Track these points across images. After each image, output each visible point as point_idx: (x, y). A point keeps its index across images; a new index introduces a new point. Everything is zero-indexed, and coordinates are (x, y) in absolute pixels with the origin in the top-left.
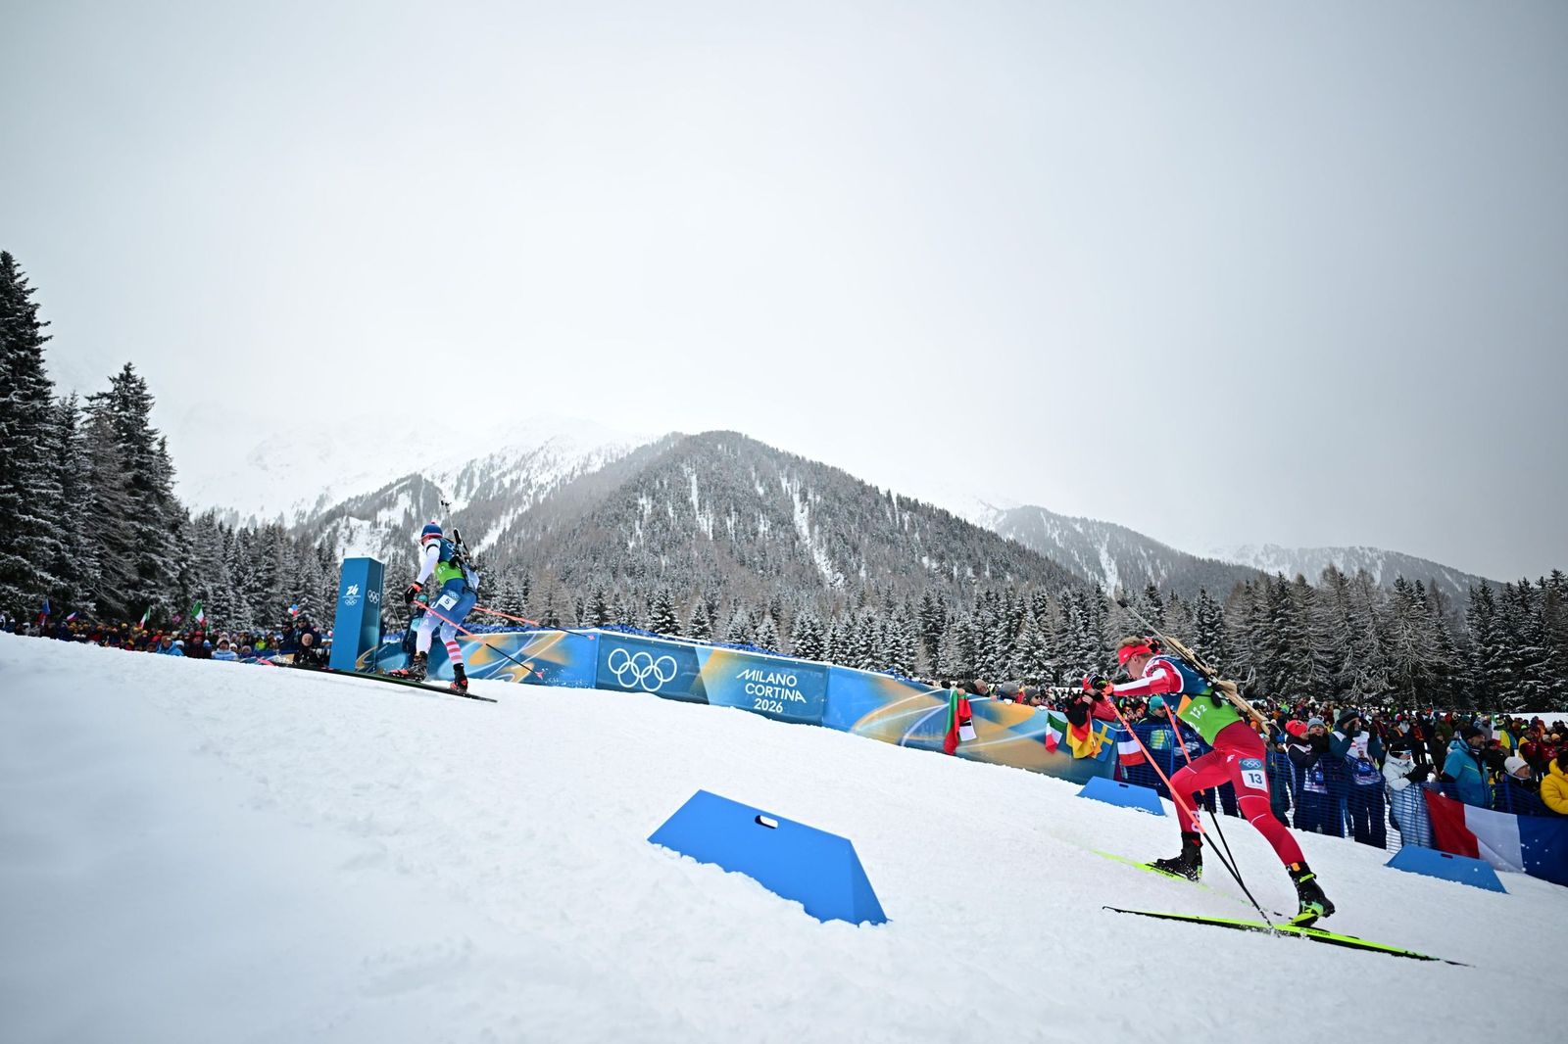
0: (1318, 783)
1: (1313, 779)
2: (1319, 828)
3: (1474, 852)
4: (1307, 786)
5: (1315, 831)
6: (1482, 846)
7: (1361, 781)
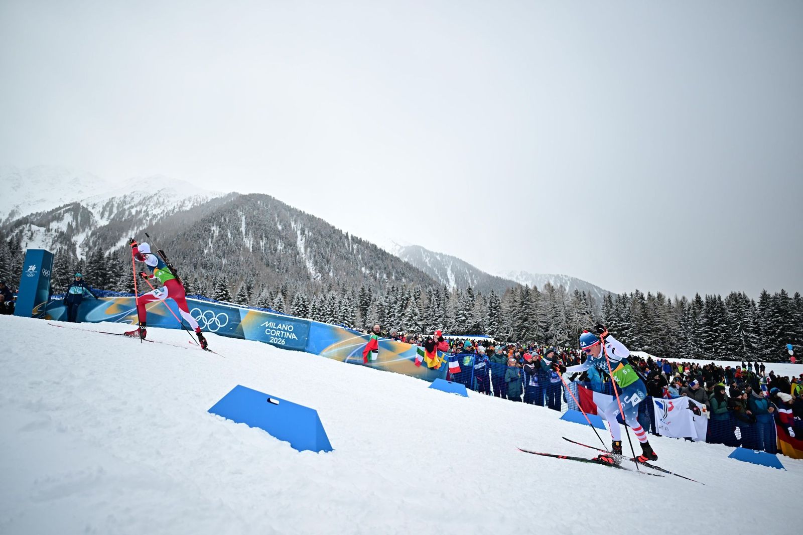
0: (535, 382)
1: (533, 380)
2: (534, 402)
3: (595, 413)
4: (530, 384)
5: (532, 404)
6: (599, 410)
7: (553, 381)
